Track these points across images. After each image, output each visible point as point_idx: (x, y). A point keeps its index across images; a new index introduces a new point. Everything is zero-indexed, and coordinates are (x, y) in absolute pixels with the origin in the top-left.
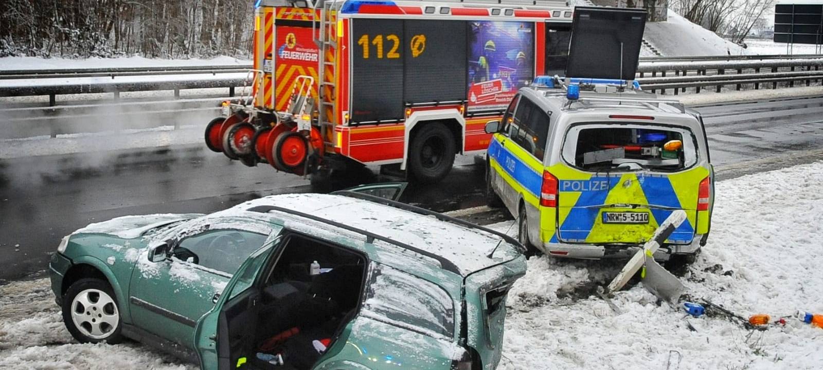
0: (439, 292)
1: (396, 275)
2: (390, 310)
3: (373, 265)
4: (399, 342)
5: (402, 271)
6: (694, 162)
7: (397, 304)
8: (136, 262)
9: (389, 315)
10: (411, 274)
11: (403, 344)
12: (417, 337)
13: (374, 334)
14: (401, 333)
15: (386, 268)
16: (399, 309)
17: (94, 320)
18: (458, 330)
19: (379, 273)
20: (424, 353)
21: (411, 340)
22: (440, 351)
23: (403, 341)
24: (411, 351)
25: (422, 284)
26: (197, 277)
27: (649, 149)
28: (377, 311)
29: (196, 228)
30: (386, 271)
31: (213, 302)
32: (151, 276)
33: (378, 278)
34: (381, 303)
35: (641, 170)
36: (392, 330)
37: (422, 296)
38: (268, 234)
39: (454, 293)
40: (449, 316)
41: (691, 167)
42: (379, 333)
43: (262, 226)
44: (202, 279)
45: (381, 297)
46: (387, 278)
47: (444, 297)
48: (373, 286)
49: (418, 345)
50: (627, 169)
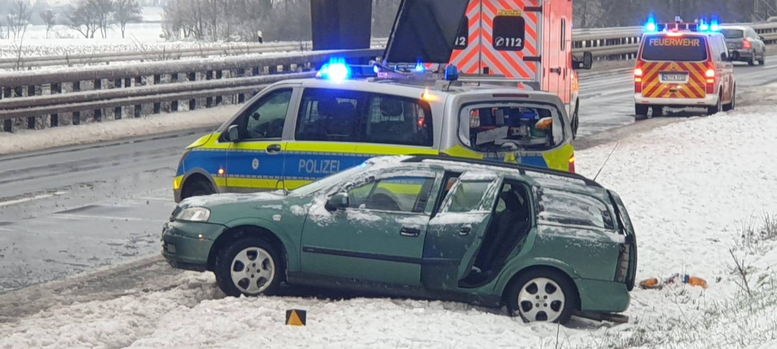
0: (593, 201)
1: (555, 193)
2: (560, 218)
3: (535, 188)
4: (577, 237)
5: (560, 190)
6: (561, 139)
7: (564, 213)
8: (307, 215)
9: (560, 221)
10: (567, 191)
11: (581, 238)
12: (588, 232)
13: (556, 235)
14: (576, 232)
15: (545, 189)
16: (566, 216)
17: (253, 276)
18: (616, 224)
19: (542, 194)
20: (599, 242)
21: (585, 234)
22: (609, 238)
23: (580, 236)
24: (589, 242)
25: (579, 197)
26: (377, 218)
27: (518, 128)
28: (550, 219)
29: (360, 180)
30: (547, 191)
31: (401, 234)
32: (327, 224)
33: (543, 197)
34: (552, 214)
35: (517, 149)
36: (567, 231)
37: (582, 205)
38: (434, 176)
39: (605, 200)
40: (607, 215)
41: (560, 144)
42: (559, 233)
43: (426, 172)
44: (384, 219)
45: (549, 210)
46: (549, 196)
47: (599, 204)
48: (541, 203)
49: (593, 237)
50: (509, 149)
